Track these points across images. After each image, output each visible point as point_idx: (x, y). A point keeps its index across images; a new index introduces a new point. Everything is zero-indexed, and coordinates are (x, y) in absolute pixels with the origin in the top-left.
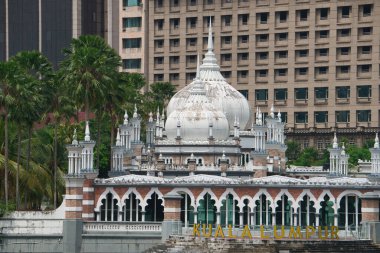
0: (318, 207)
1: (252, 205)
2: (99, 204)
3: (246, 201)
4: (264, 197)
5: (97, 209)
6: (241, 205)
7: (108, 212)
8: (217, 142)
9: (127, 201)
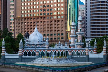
0: (61, 53)
1: (50, 53)
2: (24, 53)
3: (49, 52)
4: (52, 51)
5: (23, 54)
6: (48, 53)
7: (25, 54)
8: (39, 42)
9: (29, 52)
